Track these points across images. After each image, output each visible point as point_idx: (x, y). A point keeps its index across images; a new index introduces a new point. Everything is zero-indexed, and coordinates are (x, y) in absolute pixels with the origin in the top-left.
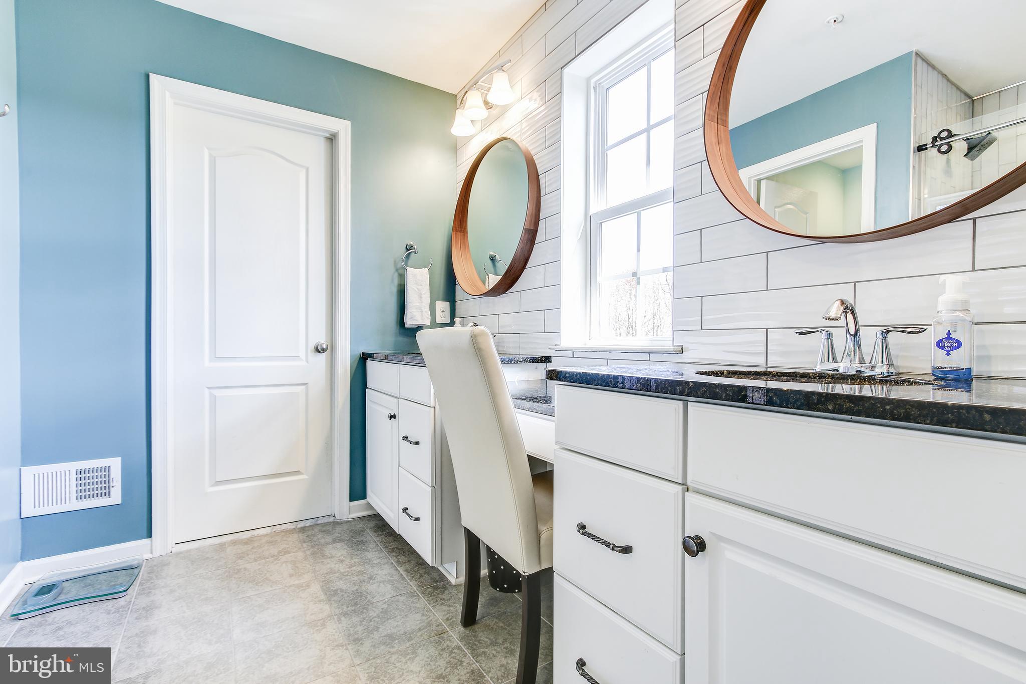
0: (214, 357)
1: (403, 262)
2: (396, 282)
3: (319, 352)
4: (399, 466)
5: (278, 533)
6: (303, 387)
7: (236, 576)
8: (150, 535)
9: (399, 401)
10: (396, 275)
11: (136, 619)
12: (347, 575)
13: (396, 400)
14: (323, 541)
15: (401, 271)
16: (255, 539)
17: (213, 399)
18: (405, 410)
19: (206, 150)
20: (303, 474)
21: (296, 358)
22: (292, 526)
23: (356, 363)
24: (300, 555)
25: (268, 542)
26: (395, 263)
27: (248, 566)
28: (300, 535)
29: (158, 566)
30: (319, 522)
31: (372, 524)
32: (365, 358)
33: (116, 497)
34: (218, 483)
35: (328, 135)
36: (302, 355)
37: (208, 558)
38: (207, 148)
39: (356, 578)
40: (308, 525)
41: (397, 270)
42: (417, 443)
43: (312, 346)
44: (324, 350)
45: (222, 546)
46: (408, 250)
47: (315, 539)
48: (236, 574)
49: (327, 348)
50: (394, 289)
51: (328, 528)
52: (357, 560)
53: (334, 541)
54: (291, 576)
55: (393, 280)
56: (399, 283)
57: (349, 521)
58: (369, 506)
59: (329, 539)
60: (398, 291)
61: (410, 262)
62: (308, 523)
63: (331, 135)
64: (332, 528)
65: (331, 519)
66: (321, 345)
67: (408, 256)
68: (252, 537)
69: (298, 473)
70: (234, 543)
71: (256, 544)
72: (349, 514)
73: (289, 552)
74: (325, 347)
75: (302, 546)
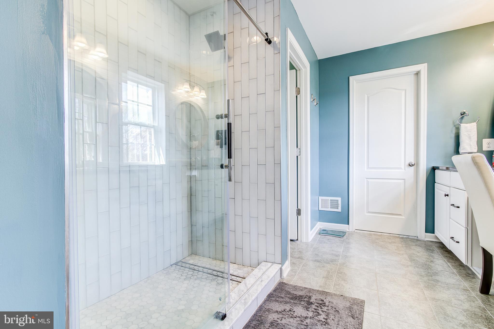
0: (368, 168)
1: (458, 122)
2: (454, 131)
3: (411, 166)
4: (450, 218)
5: (391, 236)
6: (403, 180)
7: (376, 244)
8: (348, 224)
9: (450, 188)
10: (454, 128)
11: (346, 244)
12: (420, 257)
13: (449, 188)
14: (411, 244)
15: (457, 126)
16: (382, 236)
17: (368, 182)
18: (453, 192)
19: (366, 95)
20: (402, 216)
21: (400, 168)
22: (398, 236)
23: (430, 171)
24: (400, 245)
25: (387, 238)
26: (453, 123)
27: (380, 242)
28: (401, 239)
29: (351, 234)
30: (409, 237)
31: (437, 245)
32: (434, 169)
33: (339, 210)
34: (369, 212)
35: (415, 73)
36: (403, 167)
37: (366, 236)
38: (366, 94)
39: (424, 259)
40: (404, 237)
41: (455, 126)
42: (458, 207)
43: (407, 163)
44: (413, 165)
45: (370, 234)
46: (462, 115)
47: (407, 242)
48: (376, 243)
49: (414, 164)
50: (453, 135)
51: (414, 240)
52: (426, 254)
53: (416, 245)
54: (396, 250)
55: (452, 131)
56: (456, 132)
57: (425, 241)
58: (437, 238)
59: (414, 244)
60: (455, 136)
61: (463, 121)
62: (405, 237)
63: (417, 72)
64: (416, 241)
65: (416, 238)
66: (411, 163)
67: (462, 118)
68: (381, 235)
69: (400, 215)
70: (374, 234)
71: (383, 237)
72: (425, 238)
73: (395, 243)
74: (413, 164)
75: (401, 243)
